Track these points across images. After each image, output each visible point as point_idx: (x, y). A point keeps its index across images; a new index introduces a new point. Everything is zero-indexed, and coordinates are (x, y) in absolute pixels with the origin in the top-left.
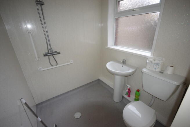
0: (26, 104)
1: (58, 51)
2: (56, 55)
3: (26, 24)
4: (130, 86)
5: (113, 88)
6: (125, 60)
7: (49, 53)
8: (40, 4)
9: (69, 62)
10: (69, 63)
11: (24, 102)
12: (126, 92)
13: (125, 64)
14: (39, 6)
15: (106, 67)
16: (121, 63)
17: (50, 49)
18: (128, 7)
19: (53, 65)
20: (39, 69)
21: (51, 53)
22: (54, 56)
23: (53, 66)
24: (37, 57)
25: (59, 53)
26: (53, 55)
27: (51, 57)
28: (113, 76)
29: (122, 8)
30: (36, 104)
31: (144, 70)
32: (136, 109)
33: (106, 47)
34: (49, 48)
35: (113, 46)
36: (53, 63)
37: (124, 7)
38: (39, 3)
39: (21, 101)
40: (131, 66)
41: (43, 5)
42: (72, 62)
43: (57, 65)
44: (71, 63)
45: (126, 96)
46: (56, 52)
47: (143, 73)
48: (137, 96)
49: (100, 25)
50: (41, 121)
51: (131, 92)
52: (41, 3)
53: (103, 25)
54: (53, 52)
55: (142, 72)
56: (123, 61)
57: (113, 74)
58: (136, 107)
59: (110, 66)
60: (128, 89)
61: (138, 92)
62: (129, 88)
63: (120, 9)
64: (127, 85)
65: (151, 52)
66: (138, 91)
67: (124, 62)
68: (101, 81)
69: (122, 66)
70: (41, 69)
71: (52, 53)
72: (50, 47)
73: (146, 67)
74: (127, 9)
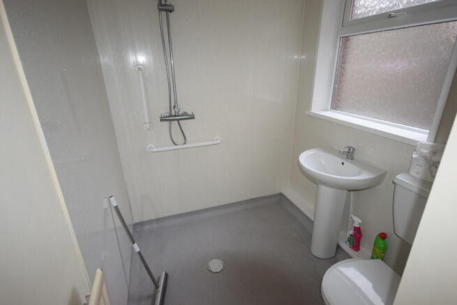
0: (116, 208)
1: (190, 113)
2: (185, 121)
3: (135, 52)
4: (360, 221)
5: (312, 219)
6: (354, 149)
7: (171, 116)
8: (165, 10)
9: (213, 140)
10: (212, 143)
11: (115, 204)
12: (348, 236)
13: (352, 159)
14: (164, 13)
15: (299, 161)
16: (340, 154)
17: (174, 107)
18: (378, 8)
19: (176, 143)
20: (148, 148)
21: (175, 116)
22: (180, 121)
23: (176, 145)
24: (147, 121)
25: (192, 117)
26: (178, 120)
27: (175, 124)
28: (315, 185)
29: (359, 12)
30: (134, 222)
31: (401, 177)
32: (371, 285)
33: (307, 112)
34: (173, 105)
35: (326, 110)
36: (178, 137)
37: (366, 8)
38: (164, 8)
39: (109, 200)
40: (365, 166)
41: (171, 12)
42: (218, 142)
43: (185, 143)
44: (216, 142)
45: (346, 247)
46: (185, 114)
47: (397, 186)
48: (377, 250)
49: (296, 57)
50: (139, 253)
51: (362, 239)
52: (167, 8)
53: (304, 57)
54: (180, 113)
55: (394, 183)
56: (347, 150)
57: (315, 181)
58: (371, 281)
59: (308, 160)
60: (355, 228)
61: (381, 241)
62: (357, 226)
63: (356, 12)
64: (353, 216)
65: (428, 131)
66: (383, 236)
67: (350, 154)
68: (287, 198)
69: (343, 164)
70: (152, 148)
71: (178, 116)
72: (176, 102)
73: (408, 172)
74: (375, 13)
